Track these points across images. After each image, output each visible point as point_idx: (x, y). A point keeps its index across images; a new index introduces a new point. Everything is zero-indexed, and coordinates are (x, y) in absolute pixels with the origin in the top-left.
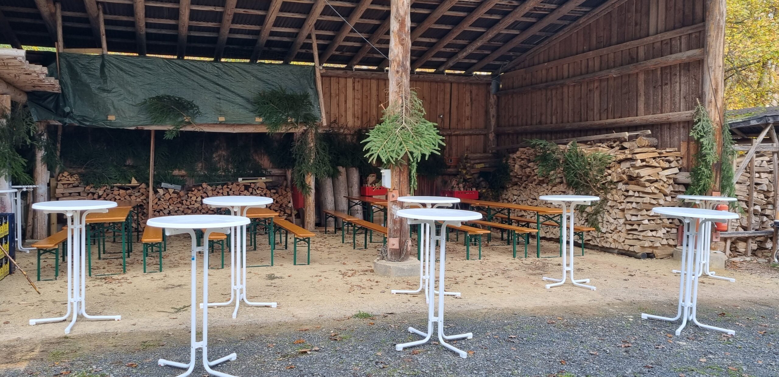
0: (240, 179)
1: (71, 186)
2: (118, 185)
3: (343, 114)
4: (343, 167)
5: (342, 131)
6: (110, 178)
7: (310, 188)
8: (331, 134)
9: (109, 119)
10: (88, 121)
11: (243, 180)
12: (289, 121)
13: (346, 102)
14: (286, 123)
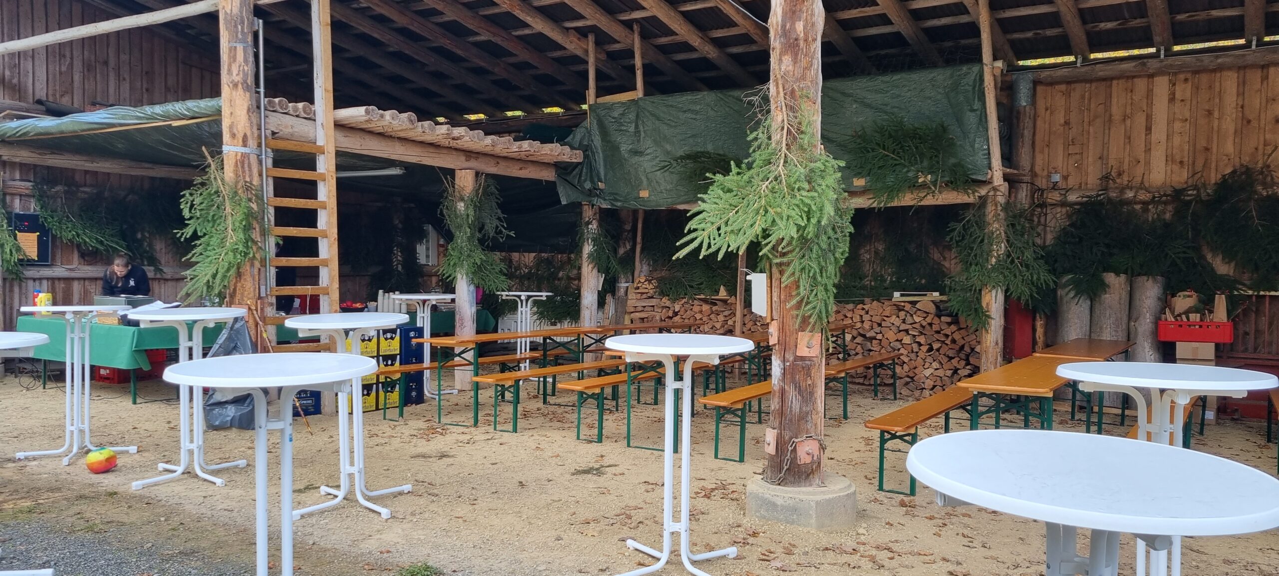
0: (897, 294)
1: (645, 296)
2: (702, 296)
3: (1142, 157)
4: (1117, 274)
5: (1130, 194)
6: (692, 287)
7: (989, 317)
8: (1101, 203)
9: (641, 196)
10: (620, 201)
11: (902, 295)
12: (920, 180)
13: (1149, 129)
14: (914, 186)
